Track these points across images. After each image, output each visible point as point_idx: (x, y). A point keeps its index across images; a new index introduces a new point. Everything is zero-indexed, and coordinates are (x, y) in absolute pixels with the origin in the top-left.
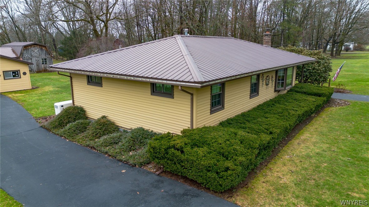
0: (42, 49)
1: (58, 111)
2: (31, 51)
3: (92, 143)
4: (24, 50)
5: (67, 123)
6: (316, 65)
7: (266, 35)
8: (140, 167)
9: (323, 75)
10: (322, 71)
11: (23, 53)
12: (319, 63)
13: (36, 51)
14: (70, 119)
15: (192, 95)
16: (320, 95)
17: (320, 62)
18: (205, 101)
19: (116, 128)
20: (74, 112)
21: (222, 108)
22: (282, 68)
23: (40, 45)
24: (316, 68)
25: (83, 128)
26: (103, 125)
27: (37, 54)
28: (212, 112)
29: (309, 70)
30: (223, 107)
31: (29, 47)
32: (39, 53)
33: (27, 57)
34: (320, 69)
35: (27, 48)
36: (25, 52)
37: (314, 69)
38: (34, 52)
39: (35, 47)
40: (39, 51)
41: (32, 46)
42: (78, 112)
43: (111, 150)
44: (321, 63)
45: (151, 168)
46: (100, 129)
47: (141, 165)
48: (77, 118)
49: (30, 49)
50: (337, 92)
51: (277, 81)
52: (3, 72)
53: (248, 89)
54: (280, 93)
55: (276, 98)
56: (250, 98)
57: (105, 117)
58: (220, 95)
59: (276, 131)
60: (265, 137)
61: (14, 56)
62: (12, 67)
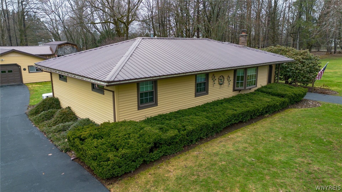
0: (73, 47)
2: (64, 49)
4: (59, 48)
5: (42, 111)
6: (299, 66)
7: (241, 36)
8: (66, 152)
9: (306, 75)
10: (305, 72)
11: (58, 50)
12: (304, 64)
13: (68, 49)
14: (45, 108)
15: (113, 92)
16: (282, 96)
17: (305, 62)
20: (49, 102)
21: (154, 105)
22: (233, 68)
23: (71, 44)
24: (299, 68)
26: (63, 114)
27: (69, 51)
28: (140, 108)
29: (292, 70)
30: (156, 104)
31: (63, 46)
32: (71, 51)
33: (61, 54)
34: (303, 69)
35: (61, 46)
36: (59, 50)
37: (297, 69)
38: (67, 49)
39: (68, 45)
40: (71, 49)
41: (65, 45)
42: (52, 102)
44: (305, 64)
45: (73, 154)
46: (60, 118)
47: (67, 150)
48: (51, 107)
49: (63, 47)
50: (320, 93)
51: (236, 81)
52: (28, 66)
53: (191, 87)
54: (243, 93)
55: (233, 97)
56: (196, 96)
57: (69, 108)
58: (151, 93)
59: (190, 128)
60: (171, 133)
61: (50, 53)
62: (33, 62)
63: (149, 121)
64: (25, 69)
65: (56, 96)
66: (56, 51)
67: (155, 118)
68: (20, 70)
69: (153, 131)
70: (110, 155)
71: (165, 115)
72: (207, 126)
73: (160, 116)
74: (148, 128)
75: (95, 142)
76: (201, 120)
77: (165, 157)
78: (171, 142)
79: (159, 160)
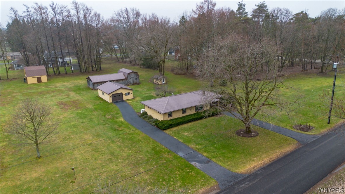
1: (141, 112)
3: (147, 121)
5: (143, 115)
15: (163, 115)
18: (167, 115)
19: (153, 118)
23: (134, 72)
25: (146, 117)
28: (168, 117)
30: (172, 116)
32: (134, 76)
33: (129, 78)
35: (130, 74)
36: (129, 76)
38: (132, 75)
43: (150, 122)
45: (155, 126)
46: (149, 118)
47: (154, 125)
52: (125, 93)
53: (181, 112)
54: (198, 112)
55: (195, 113)
56: (183, 114)
57: (151, 115)
58: (171, 114)
59: (178, 122)
60: (174, 123)
61: (125, 78)
62: (128, 91)
63: (170, 120)
64: (124, 94)
65: (146, 111)
66: (127, 77)
67: (171, 120)
68: (123, 95)
69: (171, 122)
70: (163, 126)
71: (174, 119)
72: (182, 122)
73: (173, 119)
74: (170, 122)
75: (161, 124)
76: (181, 120)
77: (173, 127)
78: (174, 124)
79: (171, 128)
